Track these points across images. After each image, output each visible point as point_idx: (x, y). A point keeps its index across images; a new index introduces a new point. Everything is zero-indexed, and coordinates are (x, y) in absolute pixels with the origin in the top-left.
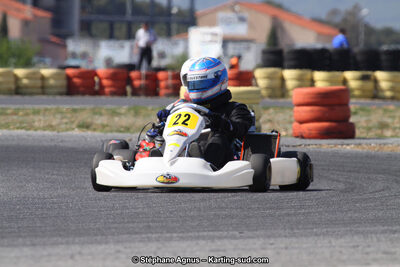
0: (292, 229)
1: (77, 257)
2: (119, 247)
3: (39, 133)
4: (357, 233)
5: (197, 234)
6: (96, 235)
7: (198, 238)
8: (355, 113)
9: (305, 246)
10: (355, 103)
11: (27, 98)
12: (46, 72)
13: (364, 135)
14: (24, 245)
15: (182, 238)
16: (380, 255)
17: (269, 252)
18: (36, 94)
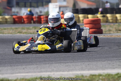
0: (89, 60)
1: (25, 69)
2: (37, 66)
5: (60, 62)
7: (61, 63)
9: (94, 64)
10: (102, 24)
11: (1, 25)
12: (7, 17)
14: (8, 66)
15: (56, 63)
16: (117, 66)
17: (83, 66)
18: (4, 24)
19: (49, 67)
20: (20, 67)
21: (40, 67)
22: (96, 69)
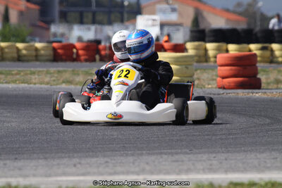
0: (227, 148)
1: (79, 166)
5: (160, 151)
7: (161, 153)
9: (239, 158)
10: (260, 66)
11: (25, 64)
12: (39, 45)
14: (39, 158)
17: (215, 162)
18: (32, 61)
19: (133, 163)
20: (65, 161)
21: (113, 161)
22: (245, 170)
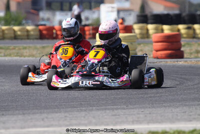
0: (153, 104)
1: (46, 119)
2: (67, 114)
3: (26, 58)
4: (185, 105)
5: (105, 107)
6: (55, 108)
7: (106, 109)
8: (184, 46)
9: (159, 112)
10: (184, 41)
11: (19, 41)
12: (29, 28)
13: (189, 57)
14: (19, 114)
15: (98, 109)
16: (197, 116)
17: (141, 116)
18: (25, 39)
19: (84, 117)
22: (161, 122)
